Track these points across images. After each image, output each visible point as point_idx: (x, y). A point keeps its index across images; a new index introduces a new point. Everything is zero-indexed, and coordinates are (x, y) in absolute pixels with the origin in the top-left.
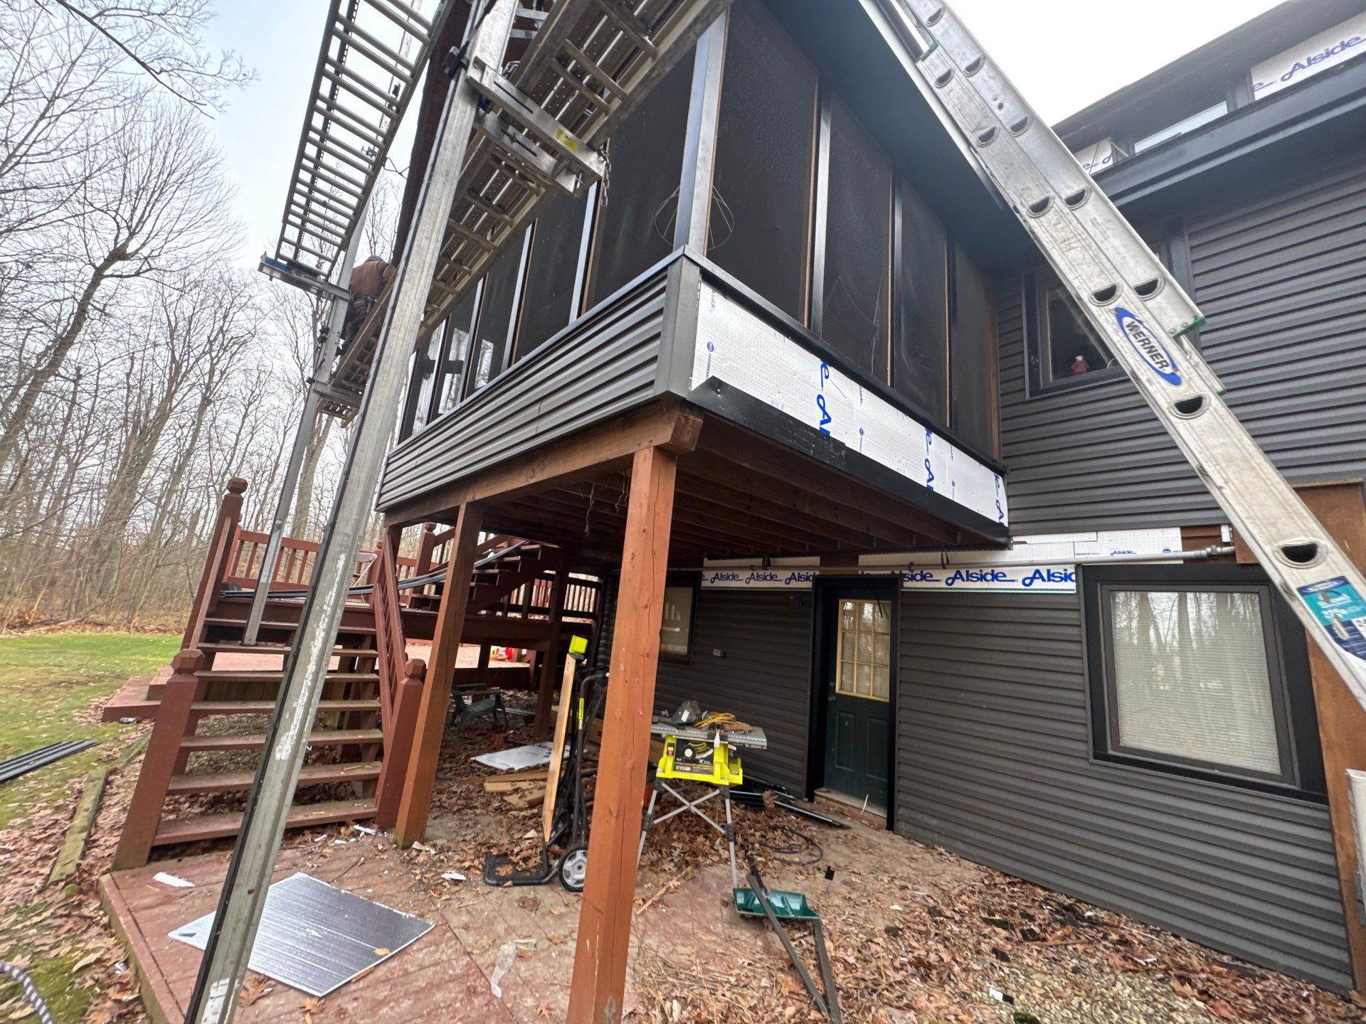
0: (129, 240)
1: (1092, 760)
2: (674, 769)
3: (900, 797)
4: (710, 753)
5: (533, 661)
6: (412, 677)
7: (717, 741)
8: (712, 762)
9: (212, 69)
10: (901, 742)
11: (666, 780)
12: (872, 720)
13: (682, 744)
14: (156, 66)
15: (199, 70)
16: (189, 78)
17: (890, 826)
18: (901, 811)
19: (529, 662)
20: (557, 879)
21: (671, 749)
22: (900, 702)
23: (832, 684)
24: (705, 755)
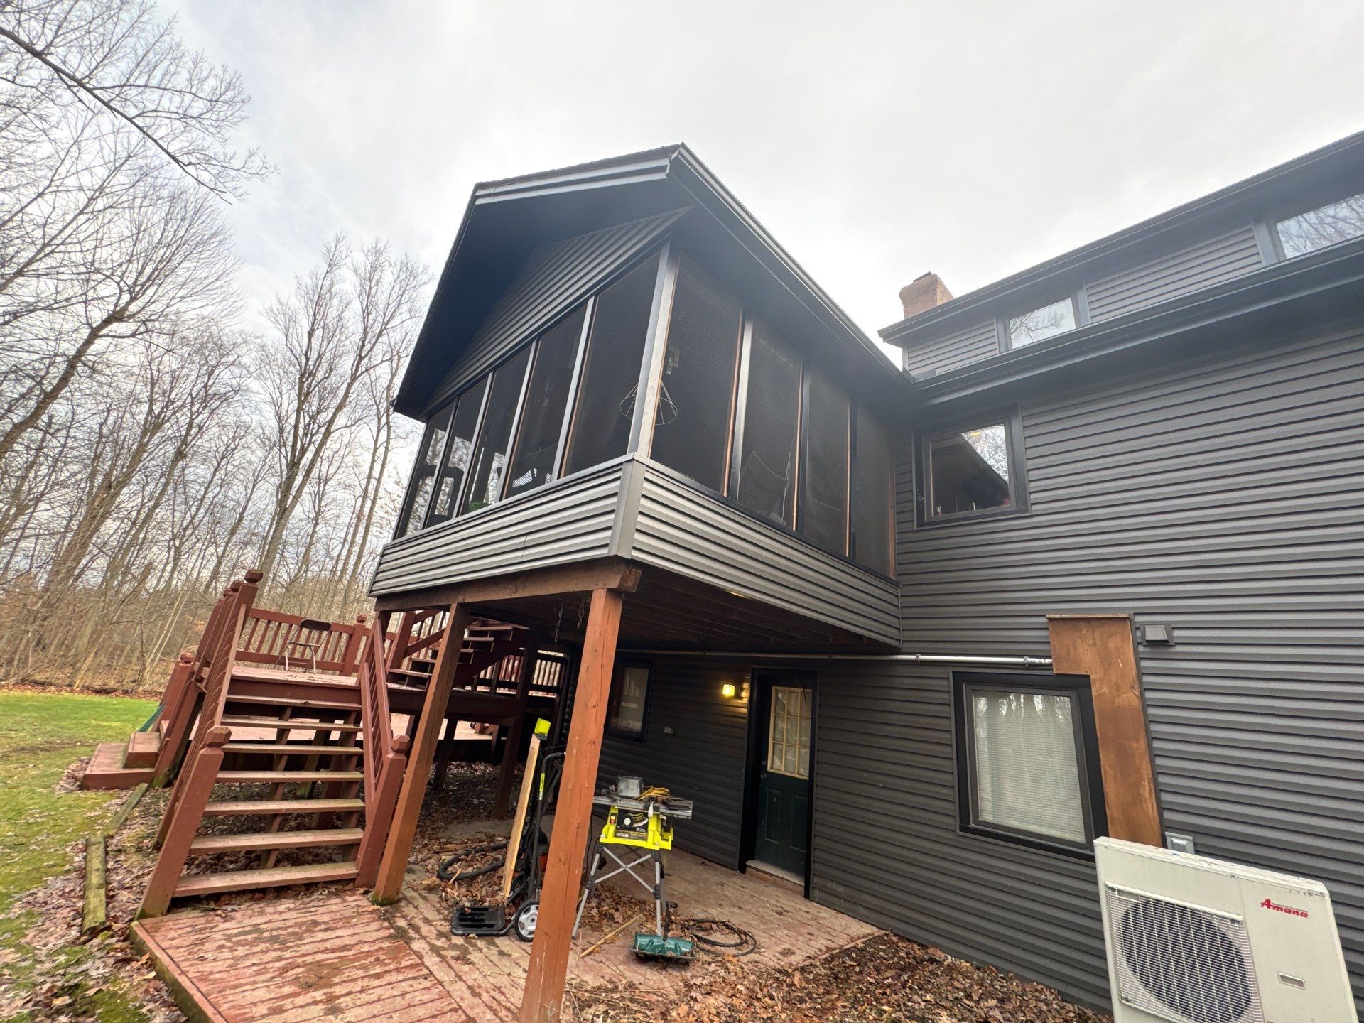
0: (129, 303)
1: (958, 832)
2: (615, 836)
3: (815, 867)
4: (645, 822)
5: (496, 734)
6: (397, 752)
7: (651, 812)
8: (647, 830)
9: (236, 164)
10: (816, 816)
11: (607, 845)
12: (797, 797)
13: (623, 813)
14: (185, 160)
15: (224, 164)
16: (215, 172)
17: (807, 895)
18: (815, 880)
19: (491, 734)
20: (513, 930)
21: (613, 818)
22: (817, 780)
23: (764, 763)
24: (641, 824)
